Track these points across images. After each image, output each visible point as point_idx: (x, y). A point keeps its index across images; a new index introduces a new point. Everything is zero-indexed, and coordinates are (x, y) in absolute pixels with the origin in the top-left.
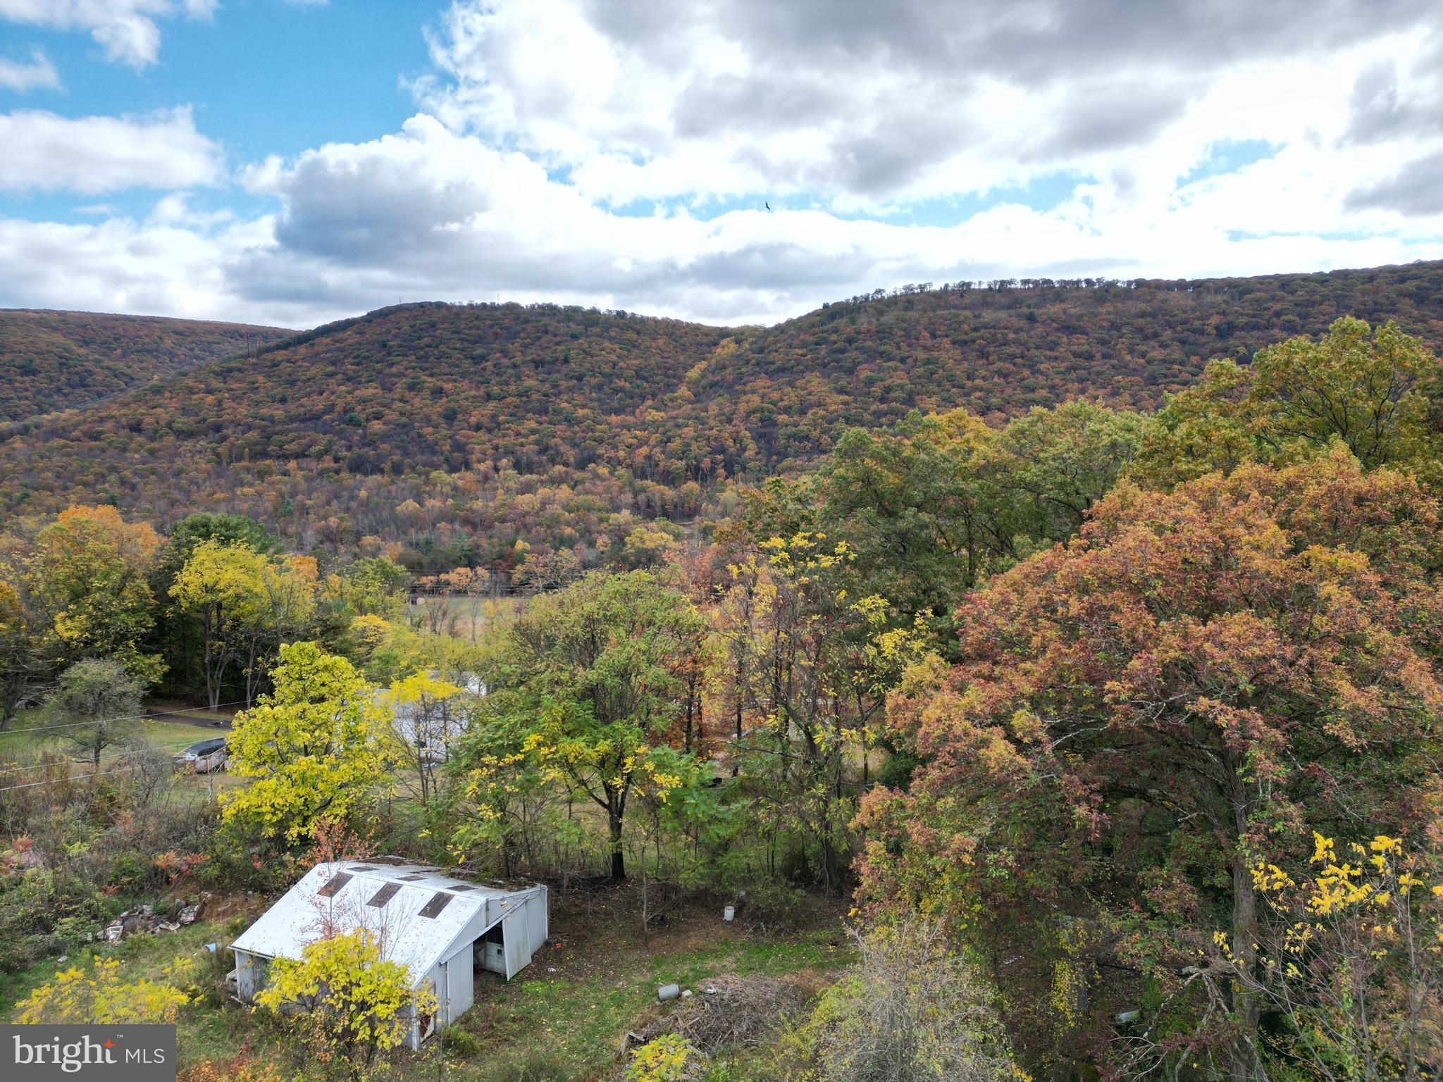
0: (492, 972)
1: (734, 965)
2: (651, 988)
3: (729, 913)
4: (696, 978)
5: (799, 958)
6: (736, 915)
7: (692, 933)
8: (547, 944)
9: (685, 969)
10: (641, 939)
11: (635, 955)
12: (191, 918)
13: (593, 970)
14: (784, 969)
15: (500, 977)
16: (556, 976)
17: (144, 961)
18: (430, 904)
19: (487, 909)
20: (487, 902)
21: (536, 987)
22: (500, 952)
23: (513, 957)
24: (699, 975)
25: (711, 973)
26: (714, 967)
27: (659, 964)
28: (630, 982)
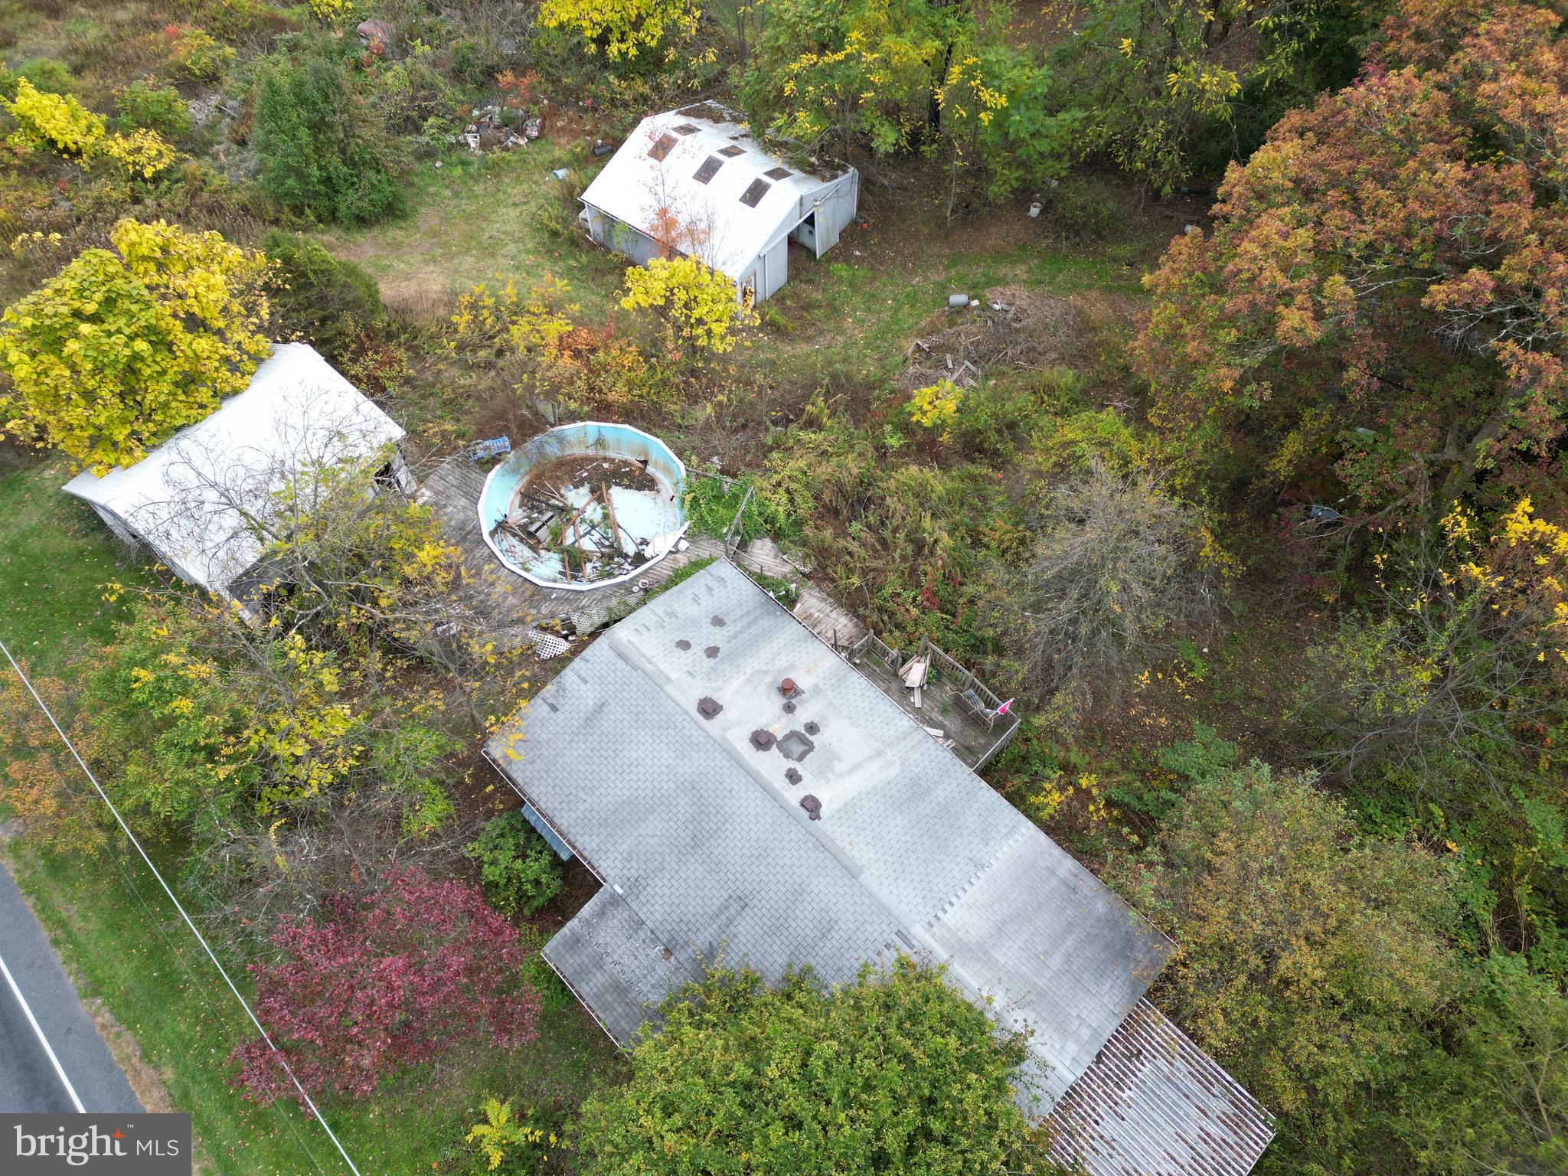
0: (803, 246)
1: (1026, 276)
2: (943, 289)
3: (1034, 211)
4: (987, 285)
5: (1090, 276)
6: (1042, 212)
7: (993, 230)
8: (854, 223)
9: (977, 273)
10: (943, 232)
11: (936, 248)
12: (535, 134)
13: (893, 259)
14: (1074, 288)
15: (811, 253)
16: (860, 260)
17: (507, 180)
18: (749, 190)
19: (801, 204)
20: (801, 199)
21: (839, 269)
22: (811, 233)
23: (822, 240)
24: (991, 282)
25: (1003, 281)
26: (1006, 275)
27: (955, 262)
28: (926, 278)
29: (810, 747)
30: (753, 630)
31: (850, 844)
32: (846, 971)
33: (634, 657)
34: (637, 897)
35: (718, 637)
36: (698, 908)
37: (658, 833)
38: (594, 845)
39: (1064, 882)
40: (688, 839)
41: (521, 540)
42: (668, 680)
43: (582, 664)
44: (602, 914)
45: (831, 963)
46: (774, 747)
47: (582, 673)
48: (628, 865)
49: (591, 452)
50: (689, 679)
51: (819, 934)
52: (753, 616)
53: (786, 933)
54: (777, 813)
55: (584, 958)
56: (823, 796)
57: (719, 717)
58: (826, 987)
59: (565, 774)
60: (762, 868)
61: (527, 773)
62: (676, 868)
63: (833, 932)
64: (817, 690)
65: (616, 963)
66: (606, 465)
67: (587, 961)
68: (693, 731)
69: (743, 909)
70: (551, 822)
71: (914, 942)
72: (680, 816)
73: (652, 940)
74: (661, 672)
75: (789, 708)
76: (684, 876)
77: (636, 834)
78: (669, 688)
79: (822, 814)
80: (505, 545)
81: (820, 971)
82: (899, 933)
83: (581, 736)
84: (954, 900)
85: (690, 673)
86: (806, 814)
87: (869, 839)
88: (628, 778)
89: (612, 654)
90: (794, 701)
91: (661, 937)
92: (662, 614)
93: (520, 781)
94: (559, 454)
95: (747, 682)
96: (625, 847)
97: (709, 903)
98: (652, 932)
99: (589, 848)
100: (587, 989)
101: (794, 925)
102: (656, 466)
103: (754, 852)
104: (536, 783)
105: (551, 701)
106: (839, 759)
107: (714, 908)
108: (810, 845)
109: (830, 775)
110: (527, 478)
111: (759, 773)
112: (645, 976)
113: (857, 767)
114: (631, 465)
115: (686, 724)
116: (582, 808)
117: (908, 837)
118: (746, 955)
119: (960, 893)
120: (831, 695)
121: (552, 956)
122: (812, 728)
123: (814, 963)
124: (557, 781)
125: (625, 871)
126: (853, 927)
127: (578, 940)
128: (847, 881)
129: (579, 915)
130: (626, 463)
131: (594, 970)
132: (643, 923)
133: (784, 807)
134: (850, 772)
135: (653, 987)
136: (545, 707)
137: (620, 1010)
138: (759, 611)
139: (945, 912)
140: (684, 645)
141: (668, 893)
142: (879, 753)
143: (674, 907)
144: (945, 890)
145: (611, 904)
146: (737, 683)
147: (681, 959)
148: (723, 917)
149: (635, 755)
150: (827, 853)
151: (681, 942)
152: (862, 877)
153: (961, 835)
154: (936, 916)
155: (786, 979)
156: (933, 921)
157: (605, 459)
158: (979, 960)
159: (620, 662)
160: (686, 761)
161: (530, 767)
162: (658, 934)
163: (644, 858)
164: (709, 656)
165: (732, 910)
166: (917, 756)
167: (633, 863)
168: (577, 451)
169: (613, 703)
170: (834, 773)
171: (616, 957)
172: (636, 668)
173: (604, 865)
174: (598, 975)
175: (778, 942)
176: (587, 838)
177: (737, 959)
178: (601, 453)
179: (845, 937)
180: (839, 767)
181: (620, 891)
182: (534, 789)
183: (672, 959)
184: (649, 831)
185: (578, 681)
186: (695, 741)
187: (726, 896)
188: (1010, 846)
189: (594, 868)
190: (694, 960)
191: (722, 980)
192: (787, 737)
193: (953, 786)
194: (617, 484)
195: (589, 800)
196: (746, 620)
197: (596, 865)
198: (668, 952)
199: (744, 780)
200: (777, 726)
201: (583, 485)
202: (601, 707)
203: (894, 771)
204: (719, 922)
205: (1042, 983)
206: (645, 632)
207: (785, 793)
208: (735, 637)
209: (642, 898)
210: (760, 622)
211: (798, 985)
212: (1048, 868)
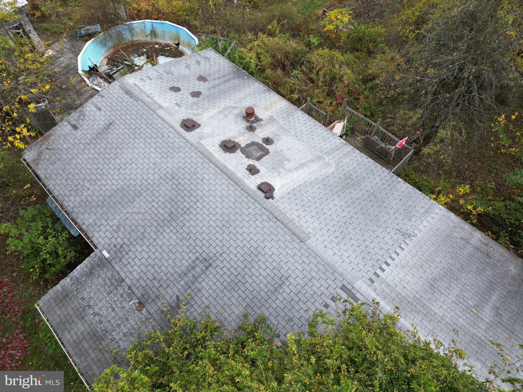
29: (267, 152)
30: (227, 85)
31: (298, 216)
32: (296, 321)
33: (136, 92)
34: (121, 260)
35: (201, 87)
36: (170, 268)
37: (142, 211)
38: (91, 221)
39: (477, 249)
40: (166, 215)
41: (105, 80)
42: (161, 107)
43: (99, 99)
44: (90, 273)
45: (282, 314)
46: (238, 151)
47: (99, 105)
48: (116, 235)
49: (148, 39)
50: (177, 108)
51: (273, 289)
52: (227, 77)
53: (243, 288)
54: (238, 194)
55: (70, 309)
56: (276, 183)
57: (197, 131)
58: (278, 336)
59: (77, 171)
60: (225, 235)
61: (49, 171)
62: (154, 237)
63: (285, 287)
64: (272, 120)
65: (95, 314)
66: (157, 46)
67: (71, 313)
68: (176, 139)
69: (207, 268)
70: (61, 206)
71: (358, 295)
72: (161, 198)
73: (129, 295)
74: (156, 102)
75: (251, 129)
76: (160, 243)
77: (125, 212)
78: (160, 112)
79: (275, 195)
80: (95, 82)
81: (273, 321)
82: (343, 288)
83: (92, 145)
84: (389, 261)
85: (177, 104)
86: (262, 195)
87: (313, 214)
88: (123, 172)
89: (121, 92)
90: (255, 125)
91: (136, 292)
92: (162, 72)
93: (42, 176)
94: (130, 39)
95: (219, 112)
96: (115, 221)
97: (179, 264)
98: (130, 288)
99: (87, 223)
100: (68, 337)
101: (250, 281)
102: (184, 45)
103: (219, 223)
104: (54, 177)
105: (74, 122)
106: (289, 161)
107: (183, 268)
108: (265, 217)
109: (281, 170)
110: (111, 51)
111: (225, 167)
112: (119, 326)
113: (302, 165)
114: (170, 46)
115: (171, 135)
116: (85, 194)
117: (345, 213)
118: (208, 307)
119: (394, 256)
120: (282, 123)
121: (44, 308)
122: (268, 141)
123: (267, 314)
124: (70, 176)
125: (113, 240)
126: (302, 283)
127: (67, 295)
128: (296, 245)
129: (71, 274)
130: (168, 45)
131: (76, 320)
132: (123, 280)
133: (244, 189)
134: (297, 169)
135: (125, 335)
136: (69, 127)
137: (93, 356)
138: (232, 75)
139: (383, 270)
140: (176, 89)
141: (146, 256)
142: (319, 158)
143: (150, 268)
144: (381, 253)
145: (99, 266)
146: (212, 112)
147: (152, 311)
148: (190, 275)
149: (131, 157)
150: (278, 223)
151: (153, 296)
152: (309, 241)
153: (388, 213)
154: (376, 274)
155: (241, 328)
156: (374, 278)
157: (157, 44)
158: (419, 312)
159: (126, 96)
160: (169, 159)
161: (51, 167)
162: (134, 289)
163: (129, 230)
164: (193, 96)
165: (198, 270)
166: (347, 160)
167: (120, 234)
168: (140, 38)
169: (118, 123)
170: (285, 169)
171: (96, 309)
172: (137, 99)
173: (97, 235)
174: (80, 325)
175: (236, 296)
176: (86, 215)
177: (199, 310)
178: (154, 40)
179: (295, 291)
180: (288, 166)
181: (106, 255)
182: (52, 182)
183: (144, 311)
184: (135, 210)
185: (95, 109)
186: (177, 146)
187: (193, 258)
188: (428, 222)
189: (89, 238)
190: (163, 312)
191: (183, 328)
192: (248, 146)
193: (378, 180)
194: (162, 55)
195: (92, 188)
196: (222, 80)
197: (90, 235)
198: (141, 305)
199: (213, 172)
200: (241, 138)
201: (143, 55)
202: (108, 126)
203: (331, 169)
204: (186, 279)
205: (480, 333)
206: (148, 81)
207: (246, 181)
208: (214, 87)
209: (124, 260)
210: (232, 81)
211: (251, 334)
212: (462, 238)
